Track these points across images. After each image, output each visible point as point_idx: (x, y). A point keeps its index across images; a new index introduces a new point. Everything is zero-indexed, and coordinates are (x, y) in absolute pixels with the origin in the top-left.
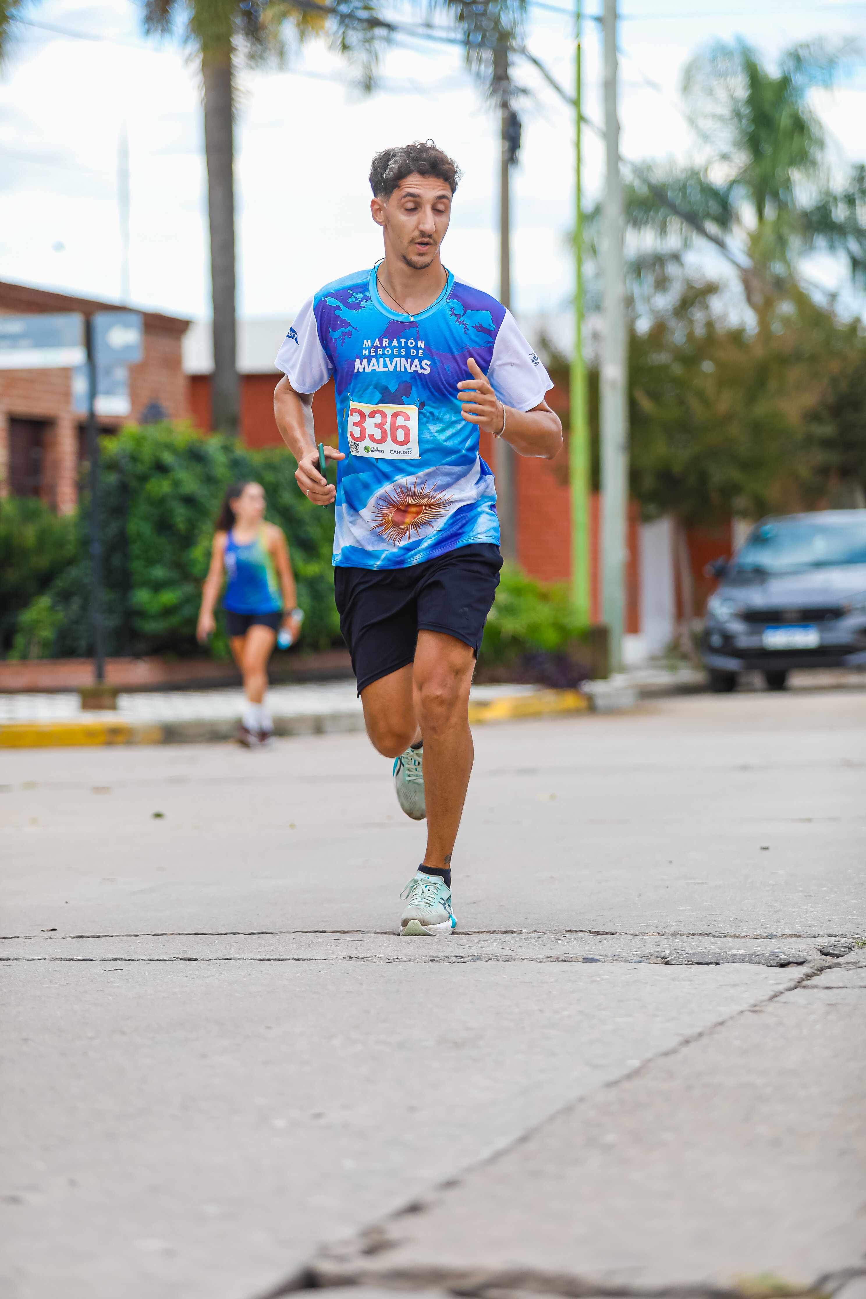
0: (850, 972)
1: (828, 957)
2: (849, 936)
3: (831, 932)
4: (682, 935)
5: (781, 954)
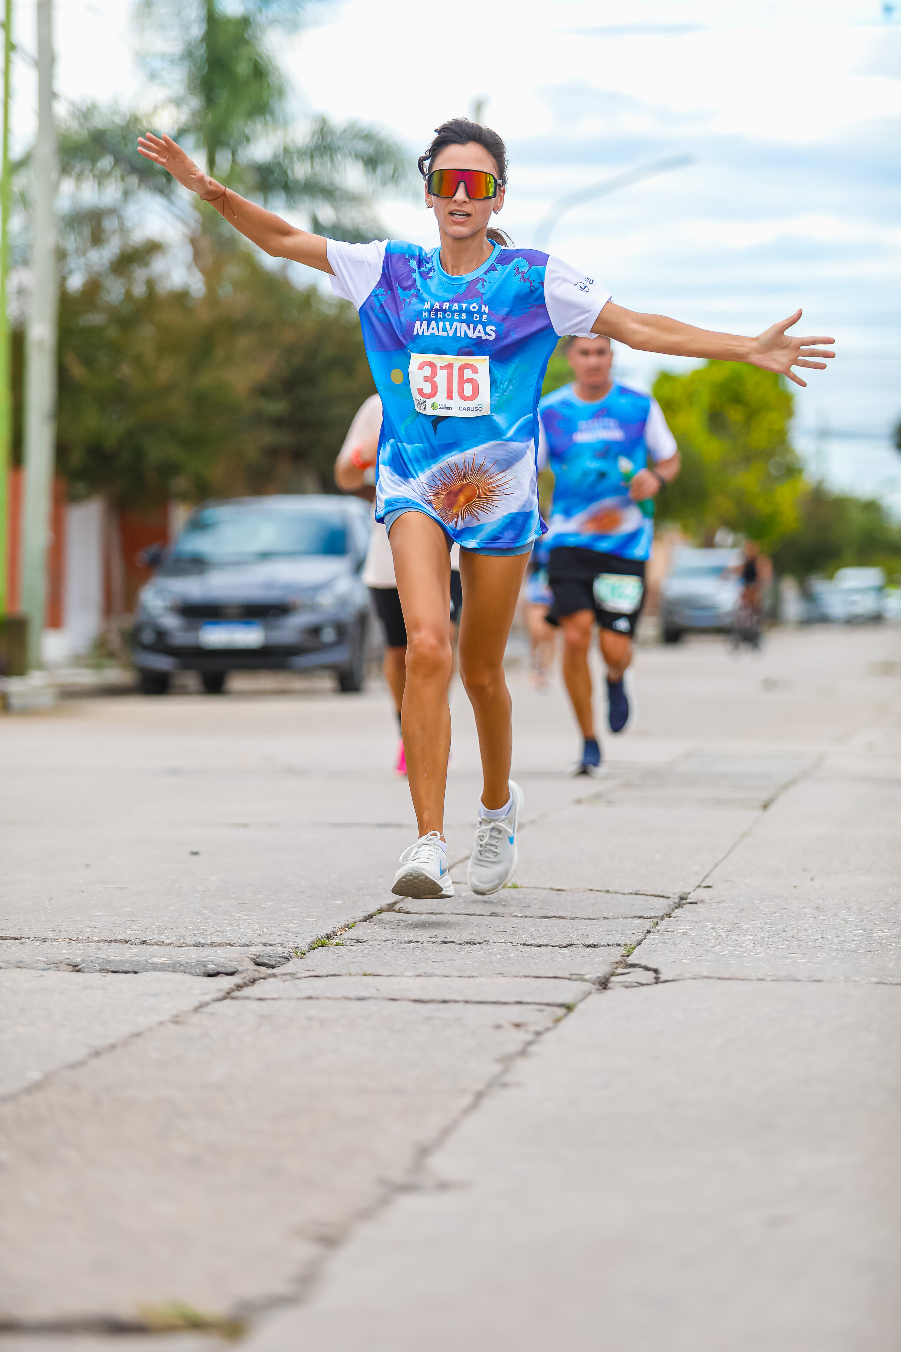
0: (287, 983)
1: (262, 967)
2: (286, 945)
3: (266, 941)
4: (98, 941)
5: (209, 963)
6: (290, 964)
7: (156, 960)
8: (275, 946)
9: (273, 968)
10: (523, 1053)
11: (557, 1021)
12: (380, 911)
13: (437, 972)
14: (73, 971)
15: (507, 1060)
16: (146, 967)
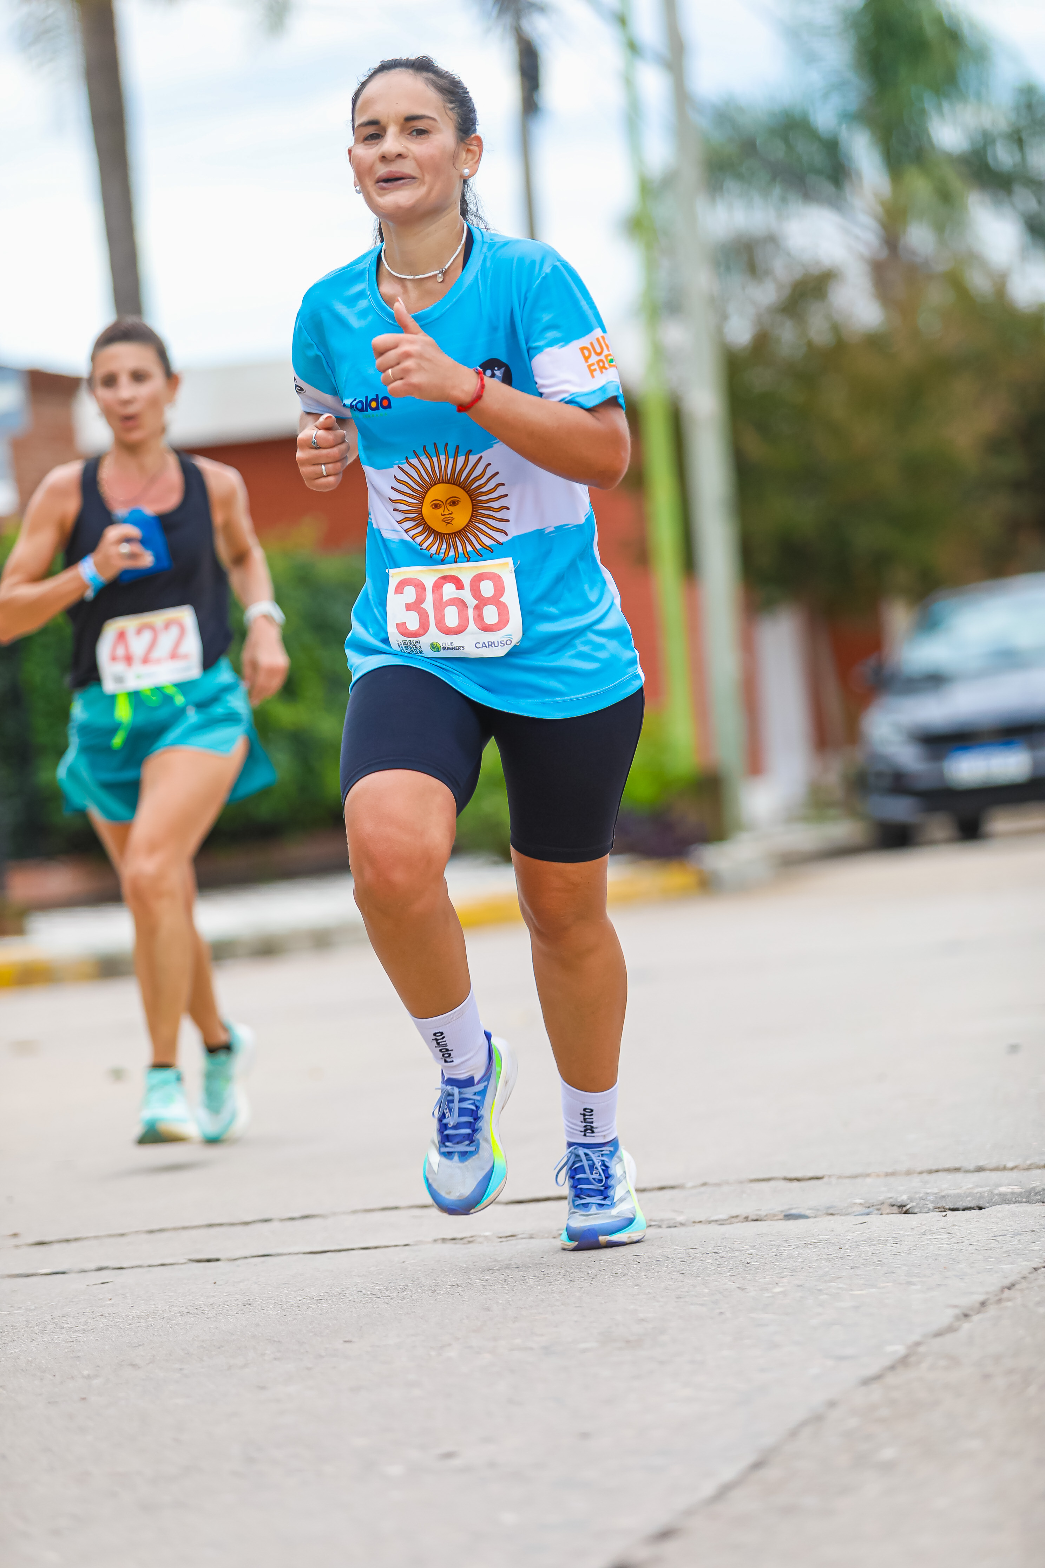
4: (921, 1173)
7: (1003, 1189)
14: (900, 1213)
16: (992, 1200)
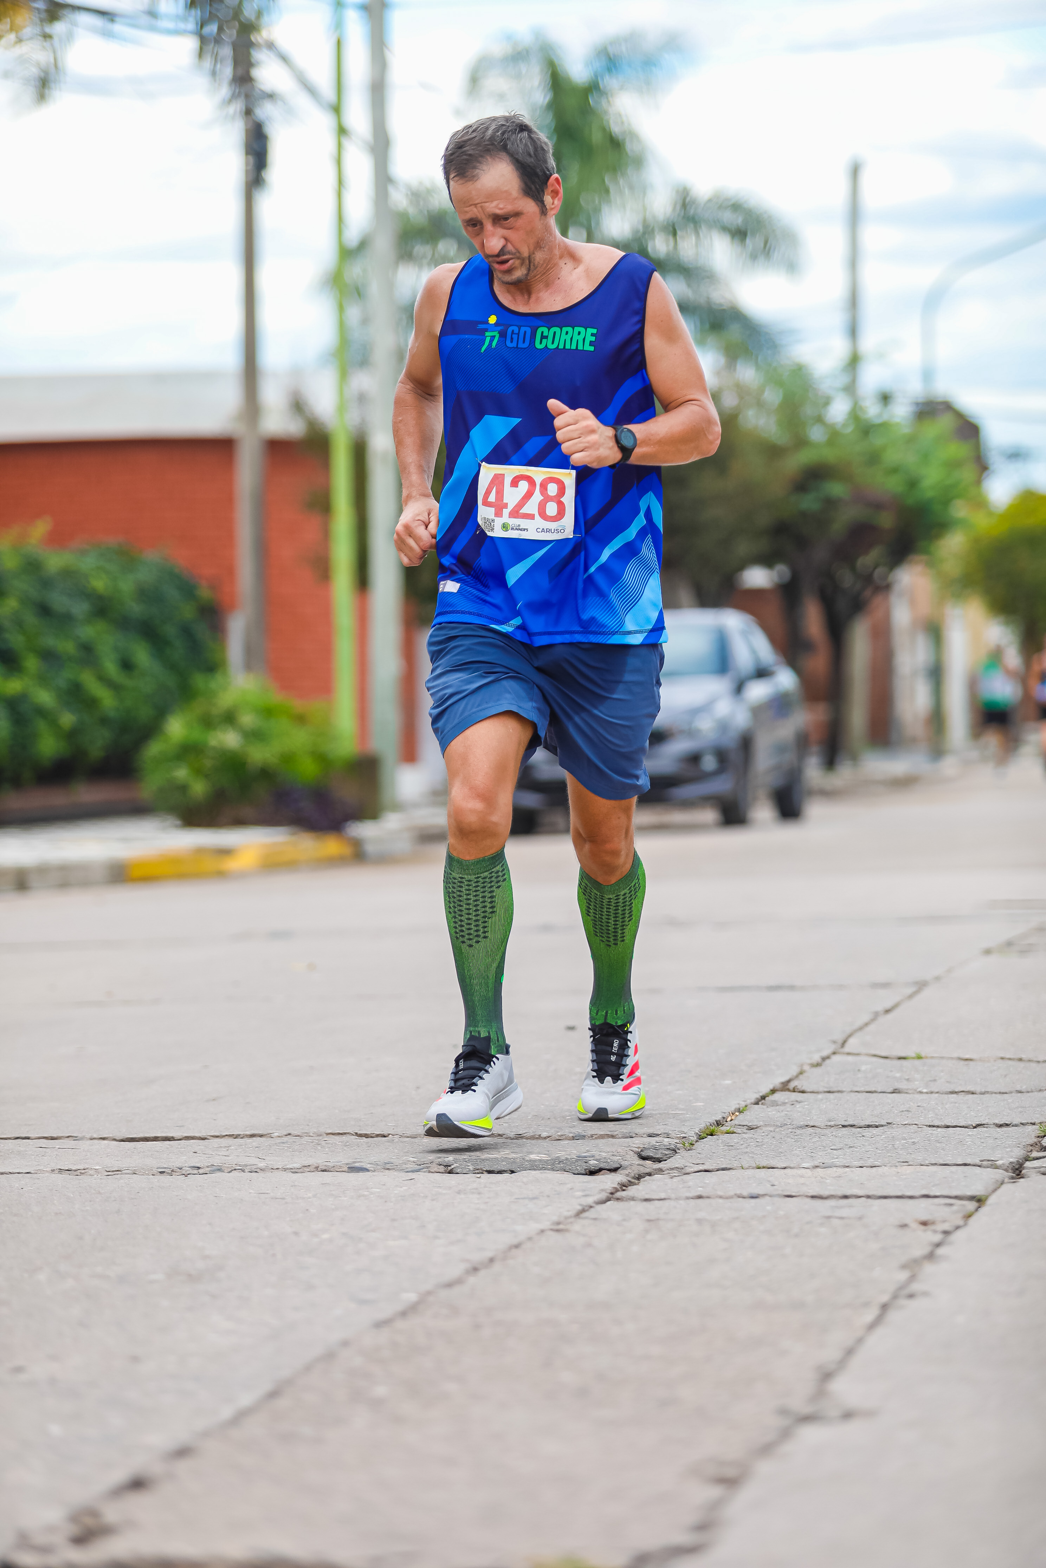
0: (675, 1179)
1: (647, 1161)
2: (673, 1135)
3: (651, 1131)
5: (590, 1159)
6: (677, 1156)
7: (533, 1157)
8: (661, 1137)
9: (660, 1162)
10: (930, 1256)
11: (968, 1216)
12: (773, 1091)
13: (837, 1162)
14: (446, 1172)
15: (913, 1266)
16: (523, 1165)
